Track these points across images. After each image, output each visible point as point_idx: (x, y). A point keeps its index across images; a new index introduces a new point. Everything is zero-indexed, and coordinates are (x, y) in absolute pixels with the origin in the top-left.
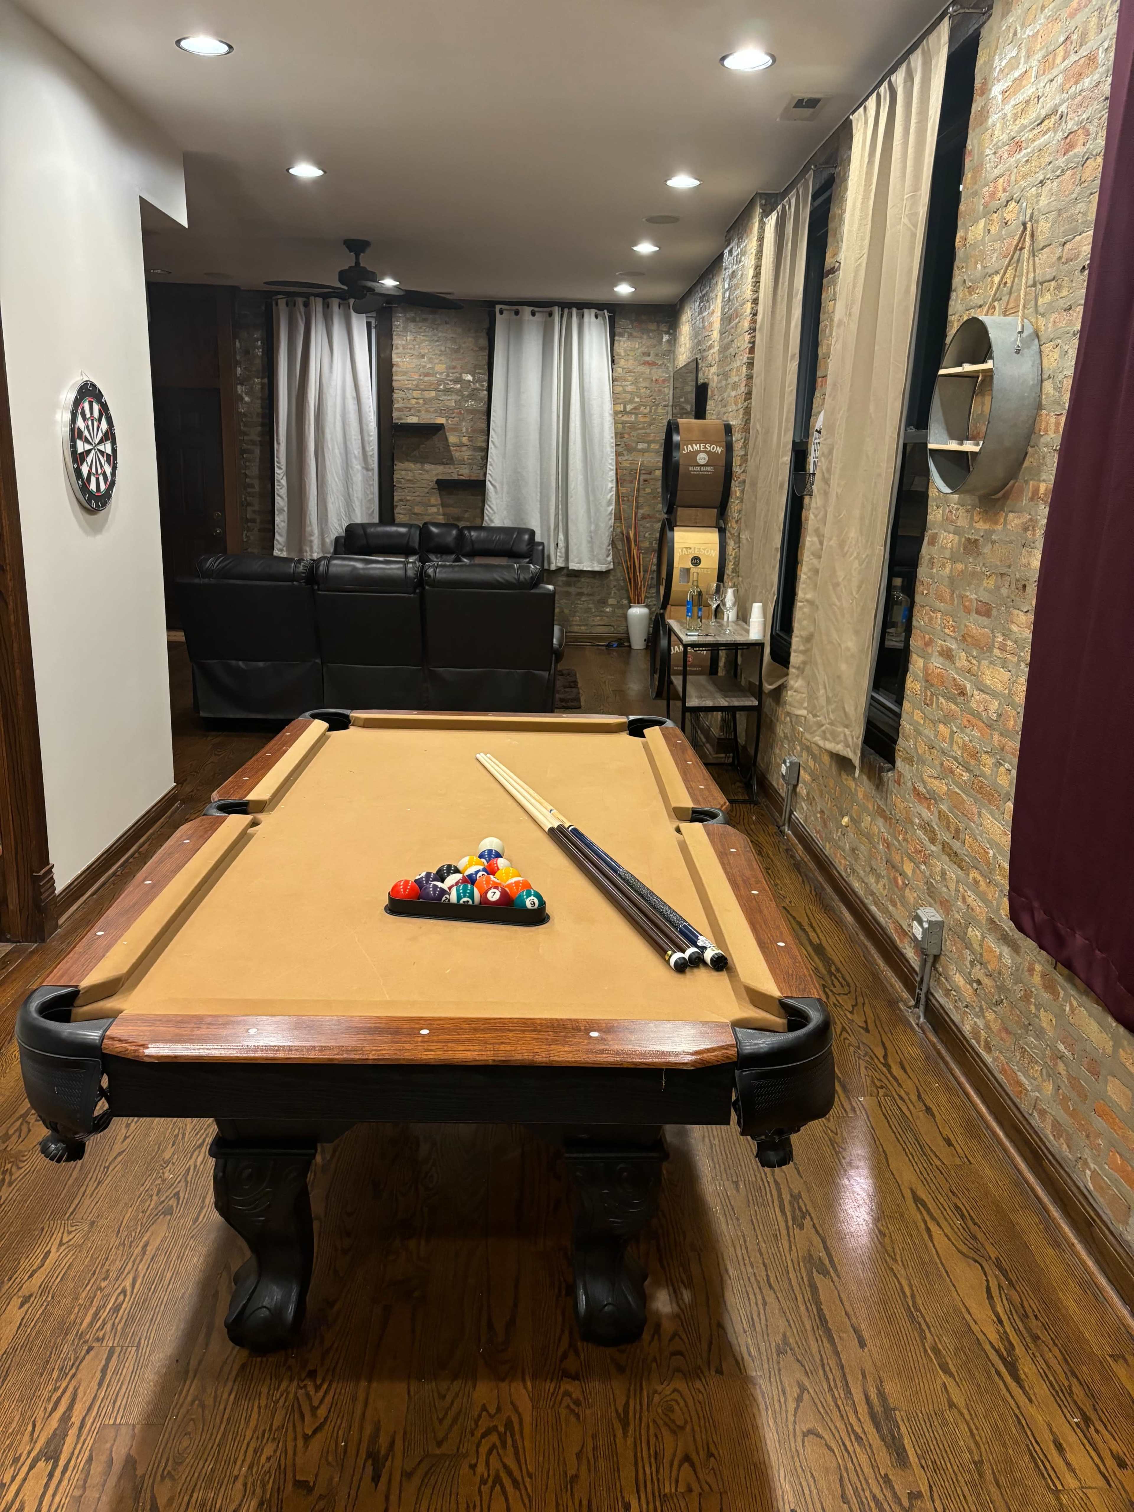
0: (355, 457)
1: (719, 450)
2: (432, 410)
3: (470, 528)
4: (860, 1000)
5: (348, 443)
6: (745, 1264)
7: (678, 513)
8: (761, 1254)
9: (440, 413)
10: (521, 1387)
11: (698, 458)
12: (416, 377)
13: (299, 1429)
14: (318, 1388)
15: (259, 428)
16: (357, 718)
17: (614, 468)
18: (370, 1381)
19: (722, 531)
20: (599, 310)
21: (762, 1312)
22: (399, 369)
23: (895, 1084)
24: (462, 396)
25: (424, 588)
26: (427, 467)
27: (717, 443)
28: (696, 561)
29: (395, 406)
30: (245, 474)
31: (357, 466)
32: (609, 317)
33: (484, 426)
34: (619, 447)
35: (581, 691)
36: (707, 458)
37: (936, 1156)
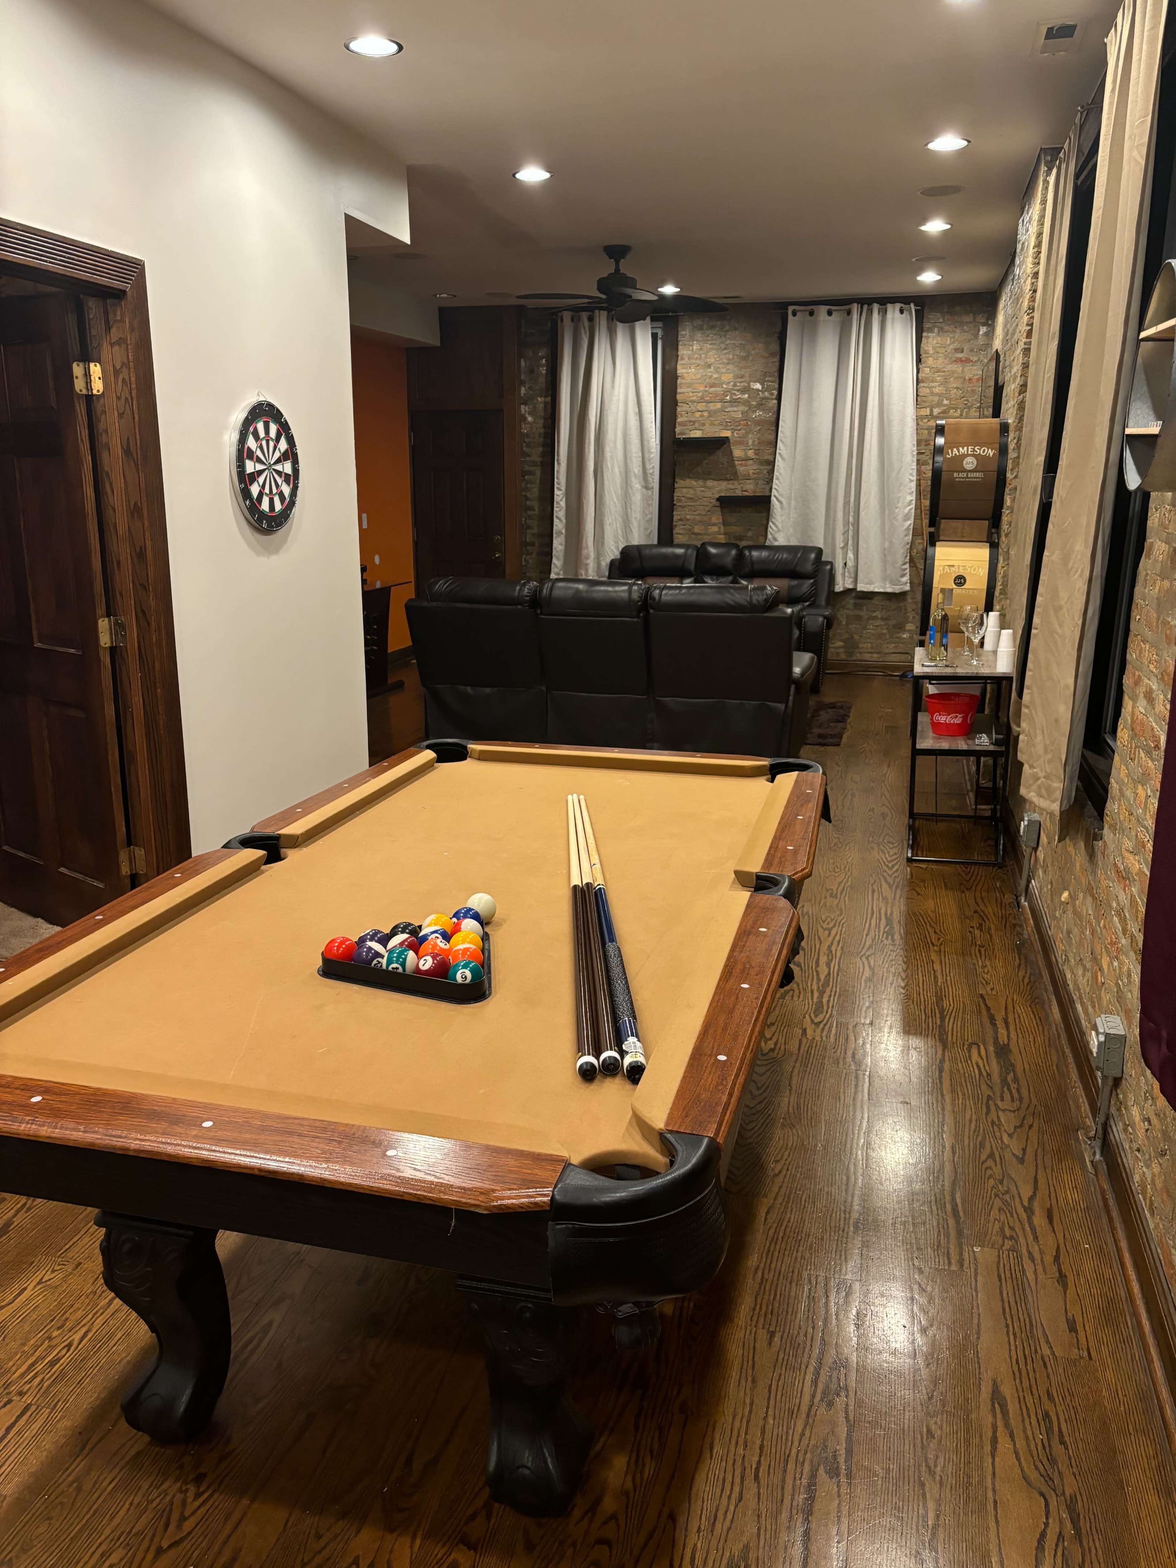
0: (635, 475)
1: (991, 453)
2: (716, 422)
3: (750, 548)
4: (1029, 1120)
5: (628, 460)
6: (737, 1443)
7: (942, 526)
8: (763, 1432)
9: (725, 425)
10: (408, 1544)
11: (965, 462)
12: (702, 389)
13: (156, 1539)
14: (198, 1495)
15: (541, 449)
16: (473, 749)
17: (914, 478)
18: (253, 1500)
19: (994, 546)
20: (905, 304)
21: (732, 1508)
22: (683, 381)
23: (1031, 1237)
24: (750, 406)
25: (648, 612)
26: (710, 483)
27: (989, 445)
28: (960, 580)
29: (679, 420)
30: (526, 496)
31: (637, 485)
32: (916, 311)
33: (773, 437)
34: (921, 456)
35: (848, 727)
36: (975, 462)
37: (1048, 1342)
